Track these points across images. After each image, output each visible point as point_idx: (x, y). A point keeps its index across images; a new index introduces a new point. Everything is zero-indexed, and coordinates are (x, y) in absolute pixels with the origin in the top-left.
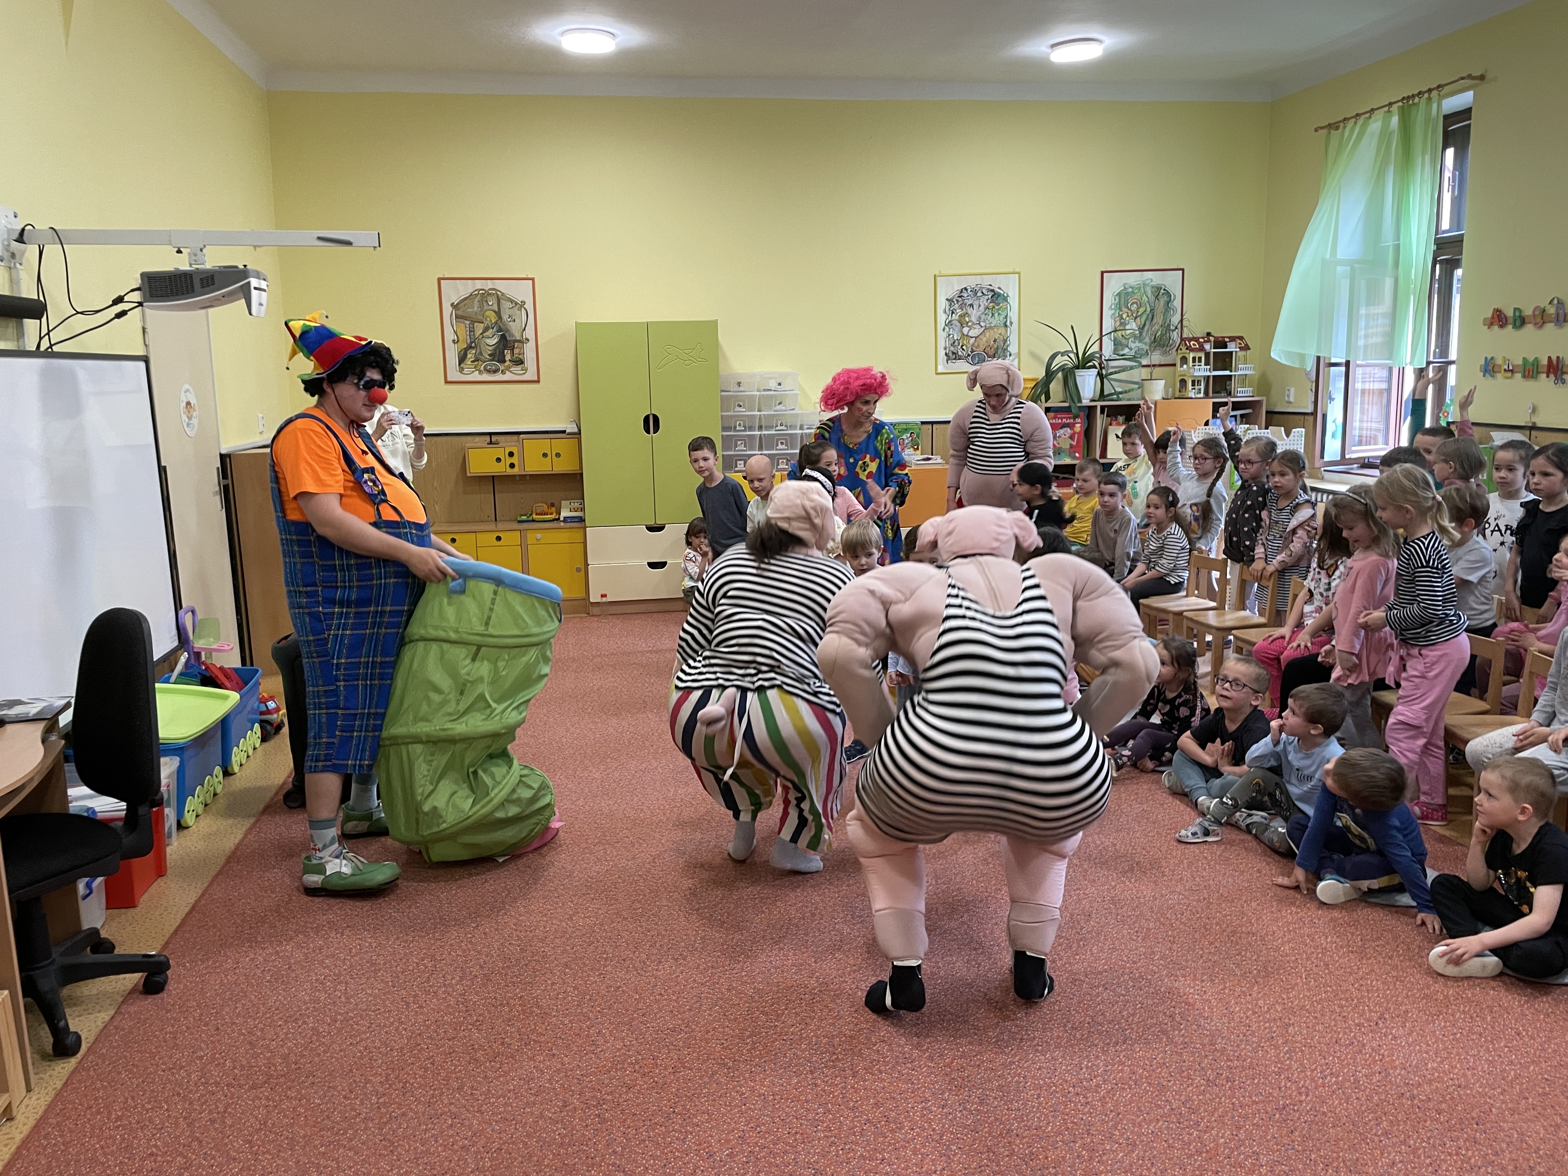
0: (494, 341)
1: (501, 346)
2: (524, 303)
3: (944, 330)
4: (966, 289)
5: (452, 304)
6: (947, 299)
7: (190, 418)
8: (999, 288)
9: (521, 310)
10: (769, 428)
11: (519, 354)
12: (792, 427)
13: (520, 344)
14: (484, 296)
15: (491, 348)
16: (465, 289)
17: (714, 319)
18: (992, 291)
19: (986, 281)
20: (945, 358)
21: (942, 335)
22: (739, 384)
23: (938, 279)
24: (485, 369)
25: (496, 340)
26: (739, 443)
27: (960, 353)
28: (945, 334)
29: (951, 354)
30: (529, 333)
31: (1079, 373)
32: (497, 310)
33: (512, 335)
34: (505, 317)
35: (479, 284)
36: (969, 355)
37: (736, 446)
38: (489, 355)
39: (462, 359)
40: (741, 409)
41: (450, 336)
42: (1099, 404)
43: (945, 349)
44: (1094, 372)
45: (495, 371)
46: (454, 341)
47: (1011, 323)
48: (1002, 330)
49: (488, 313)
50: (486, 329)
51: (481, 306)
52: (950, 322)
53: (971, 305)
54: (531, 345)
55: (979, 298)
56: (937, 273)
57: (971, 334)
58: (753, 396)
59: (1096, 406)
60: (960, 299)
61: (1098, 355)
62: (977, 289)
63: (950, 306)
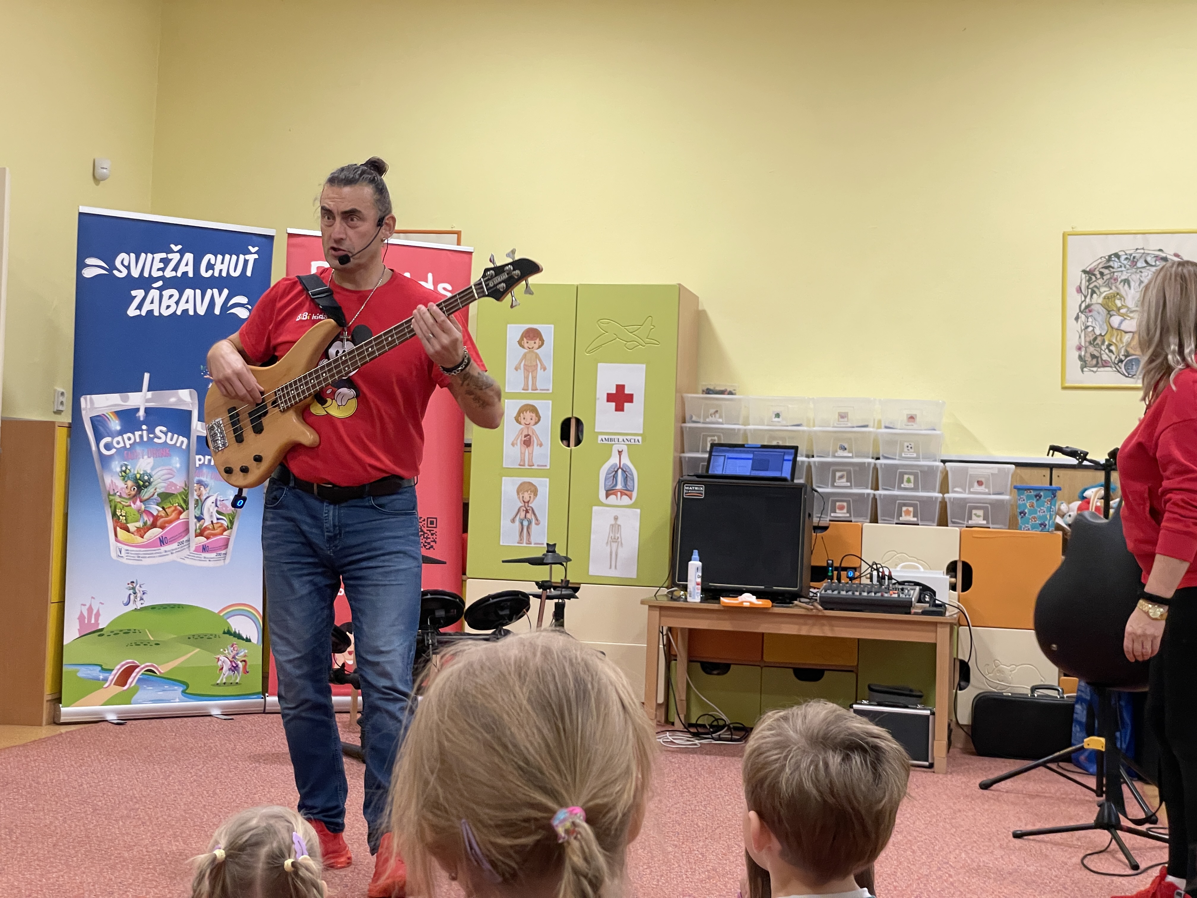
3: (1077, 318)
4: (1117, 256)
6: (1084, 272)
18: (1165, 259)
19: (1153, 245)
20: (1079, 363)
21: (1074, 328)
23: (1070, 239)
27: (1105, 357)
28: (1079, 326)
29: (1088, 358)
36: (1121, 361)
43: (1079, 348)
52: (1087, 307)
53: (1126, 281)
55: (1140, 270)
56: (1069, 230)
57: (1123, 327)
60: (1106, 271)
62: (1138, 256)
63: (1090, 280)
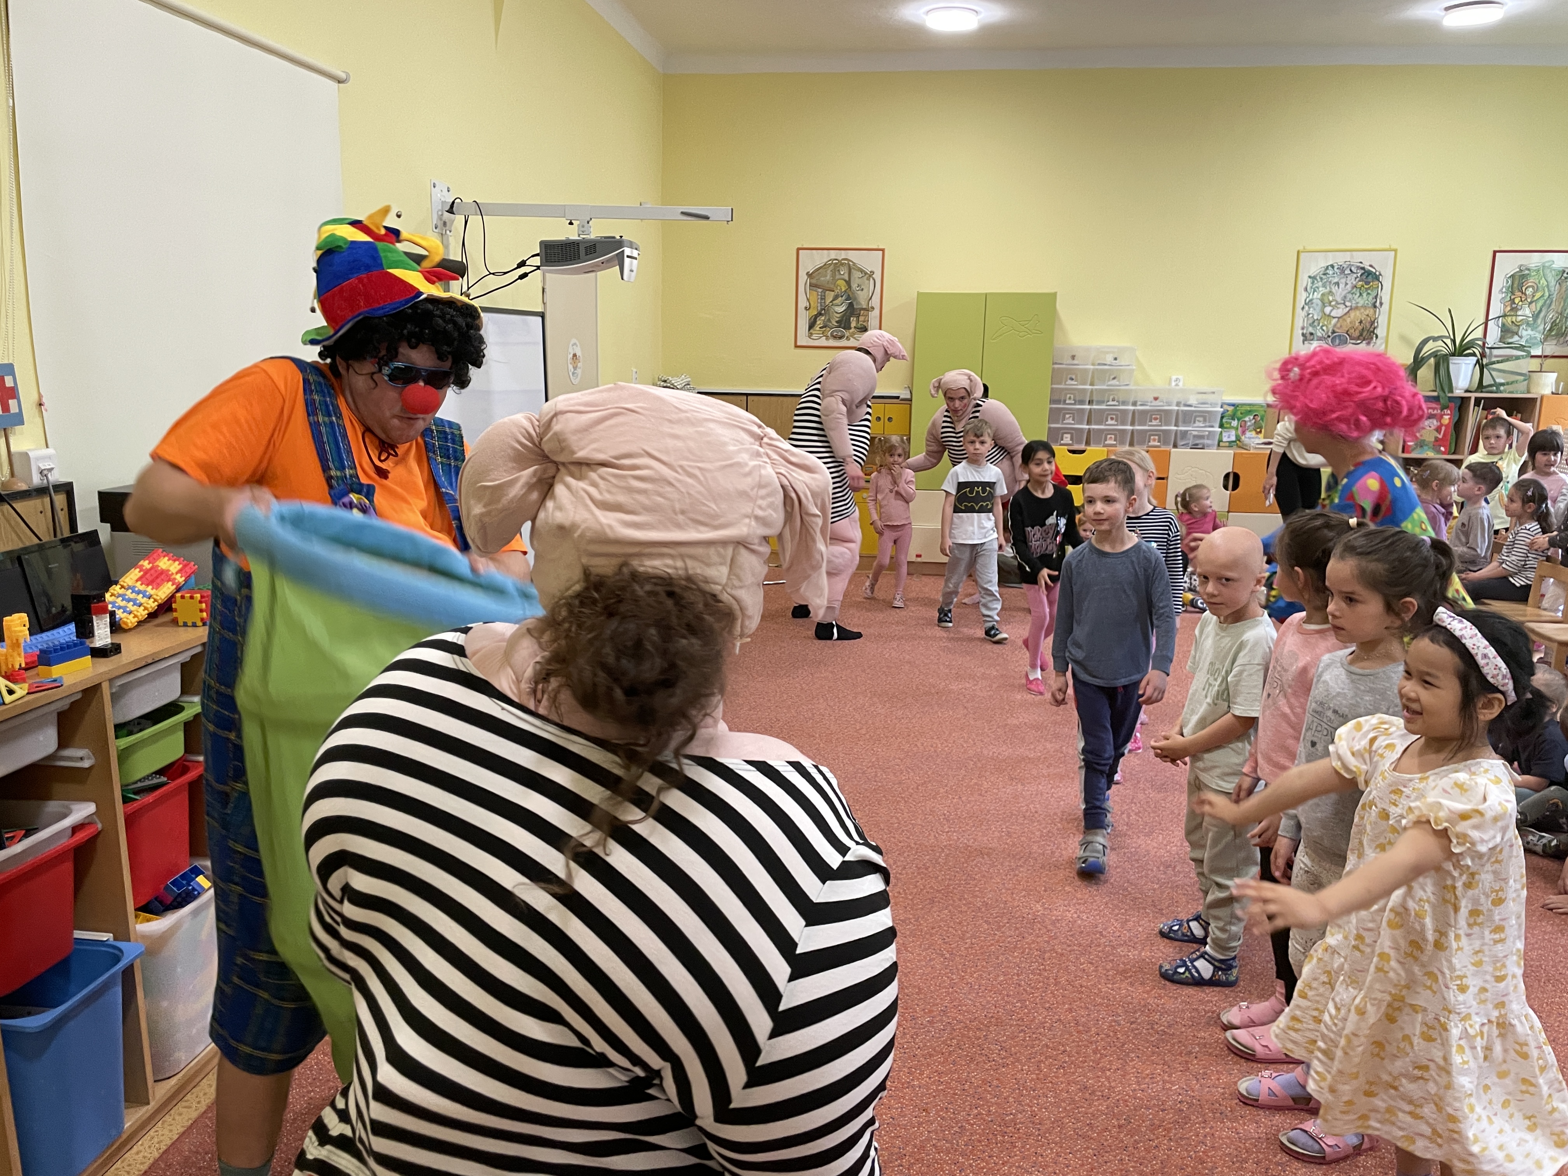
0: (841, 309)
1: (848, 314)
2: (873, 272)
3: (1303, 308)
4: (1332, 266)
5: (807, 273)
6: (1310, 277)
7: (575, 368)
8: (1371, 266)
9: (868, 279)
10: (1099, 402)
11: (864, 321)
12: (1124, 403)
13: (866, 313)
14: (836, 265)
15: (838, 315)
16: (820, 259)
17: (1053, 291)
18: (1363, 268)
19: (1357, 258)
20: (1302, 338)
21: (1301, 314)
22: (1073, 357)
23: (1302, 255)
24: (832, 335)
25: (844, 308)
26: (1067, 416)
27: (1319, 334)
28: (1304, 313)
29: (1308, 335)
30: (875, 301)
31: (1454, 360)
32: (847, 279)
33: (860, 304)
35: (833, 254)
36: (1329, 336)
37: (1064, 419)
39: (811, 326)
40: (1073, 382)
41: (803, 303)
42: (1473, 396)
43: (1303, 329)
44: (1474, 359)
45: (841, 338)
46: (806, 308)
47: (1381, 304)
48: (1370, 311)
49: (839, 282)
50: (836, 297)
51: (834, 275)
52: (1311, 300)
53: (1337, 284)
54: (876, 312)
55: (1347, 276)
56: (1301, 248)
57: (1333, 314)
58: (1086, 370)
59: (1470, 398)
60: (1324, 277)
61: (1480, 343)
62: (1345, 266)
63: (1313, 283)
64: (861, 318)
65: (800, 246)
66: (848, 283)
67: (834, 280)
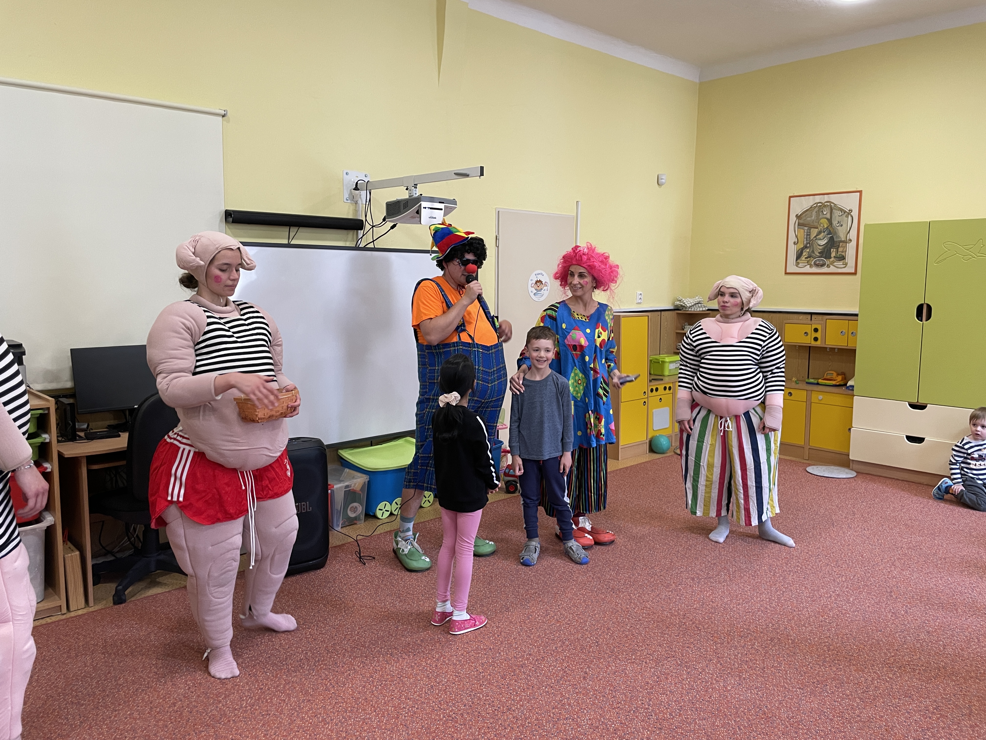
0: (824, 242)
1: (829, 246)
2: (851, 211)
5: (797, 216)
7: (539, 290)
9: (847, 217)
11: (842, 252)
13: (844, 244)
14: (820, 208)
15: (821, 248)
16: (807, 203)
24: (815, 264)
25: (826, 241)
30: (853, 235)
32: (829, 218)
33: (839, 237)
34: (835, 223)
35: (818, 199)
38: (819, 253)
39: (799, 257)
41: (792, 238)
45: (822, 265)
46: (794, 243)
49: (821, 221)
50: (819, 233)
54: (854, 243)
64: (840, 249)
65: (792, 195)
66: (830, 221)
67: (818, 219)
